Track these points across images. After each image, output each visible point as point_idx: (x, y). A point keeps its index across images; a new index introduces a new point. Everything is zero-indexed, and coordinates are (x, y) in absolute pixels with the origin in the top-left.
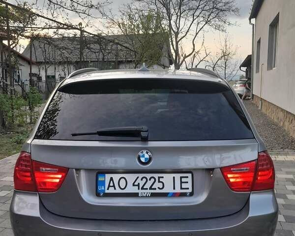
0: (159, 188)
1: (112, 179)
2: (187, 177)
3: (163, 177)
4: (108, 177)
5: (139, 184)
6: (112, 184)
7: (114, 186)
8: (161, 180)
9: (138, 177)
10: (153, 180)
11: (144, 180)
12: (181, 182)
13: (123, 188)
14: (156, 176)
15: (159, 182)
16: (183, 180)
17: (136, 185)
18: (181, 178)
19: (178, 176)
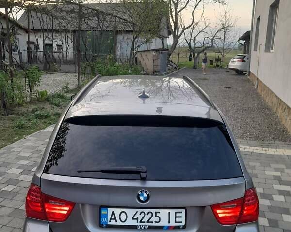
0: (155, 222)
1: (113, 213)
2: (181, 212)
3: (159, 212)
4: (110, 211)
5: (138, 218)
6: (113, 217)
7: (115, 219)
8: (158, 214)
9: (137, 212)
10: (150, 215)
11: (143, 214)
12: (176, 217)
13: (123, 220)
14: (153, 211)
15: (156, 216)
16: (178, 215)
17: (135, 219)
18: (176, 213)
19: (173, 212)
